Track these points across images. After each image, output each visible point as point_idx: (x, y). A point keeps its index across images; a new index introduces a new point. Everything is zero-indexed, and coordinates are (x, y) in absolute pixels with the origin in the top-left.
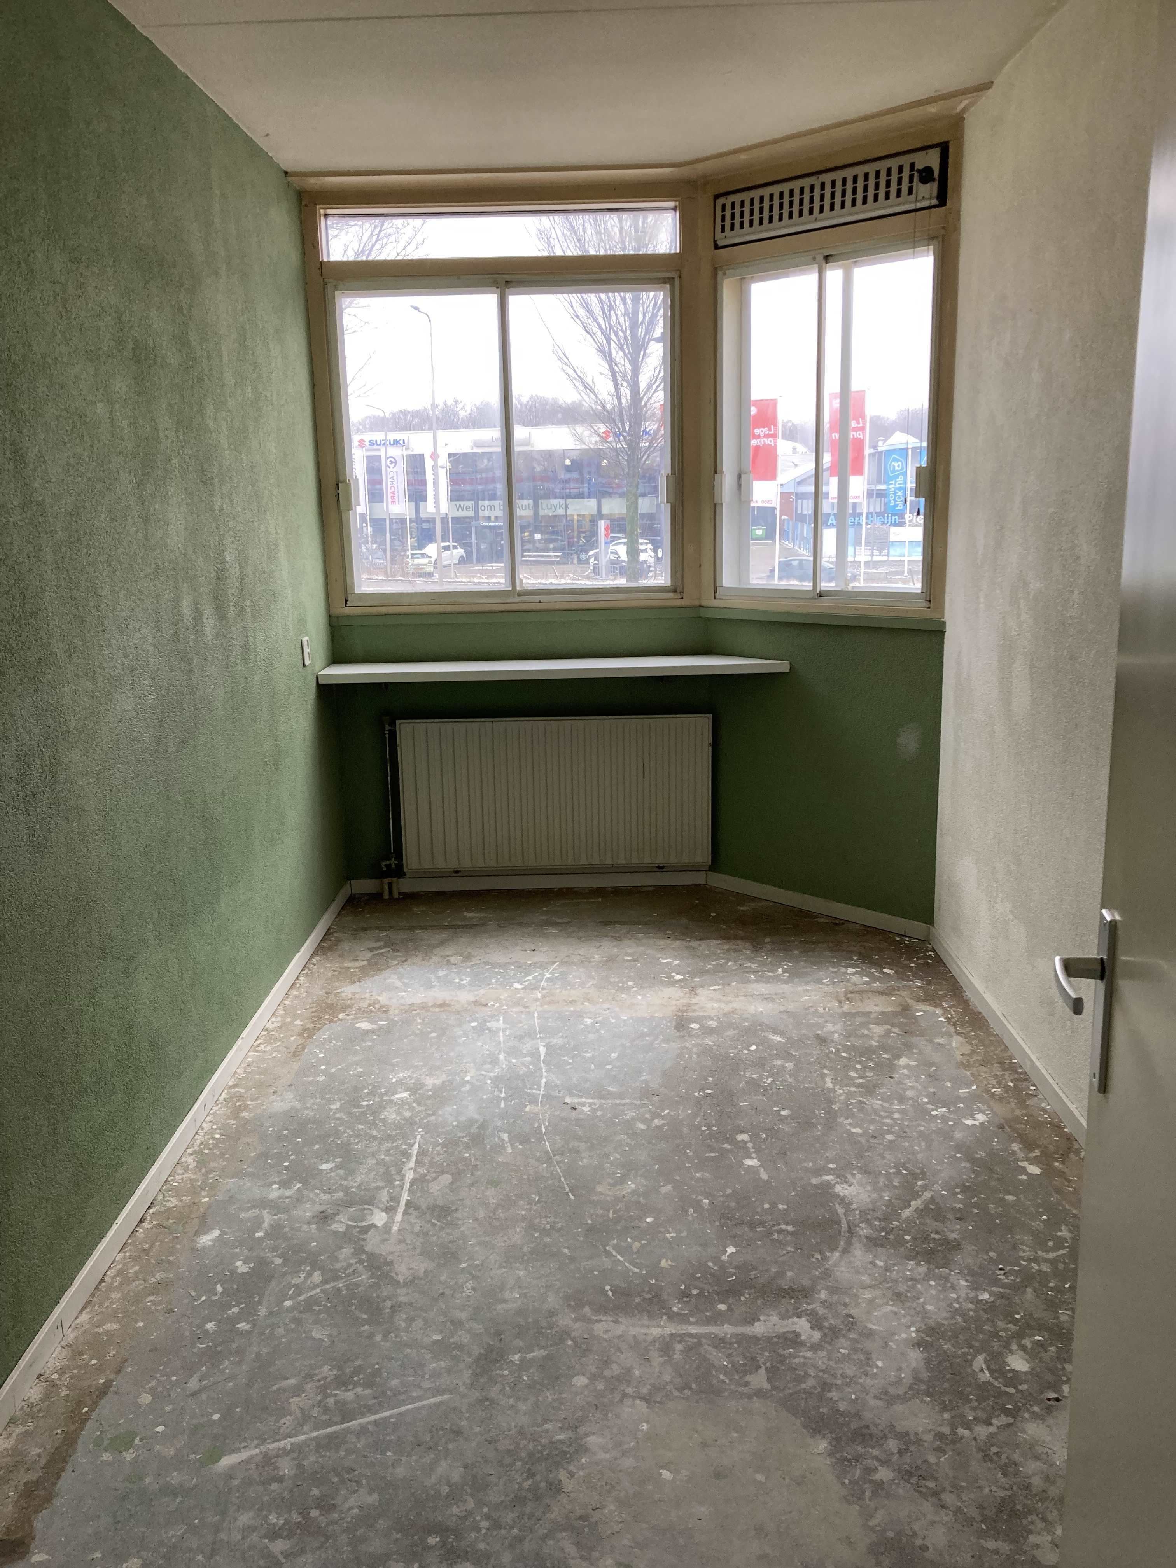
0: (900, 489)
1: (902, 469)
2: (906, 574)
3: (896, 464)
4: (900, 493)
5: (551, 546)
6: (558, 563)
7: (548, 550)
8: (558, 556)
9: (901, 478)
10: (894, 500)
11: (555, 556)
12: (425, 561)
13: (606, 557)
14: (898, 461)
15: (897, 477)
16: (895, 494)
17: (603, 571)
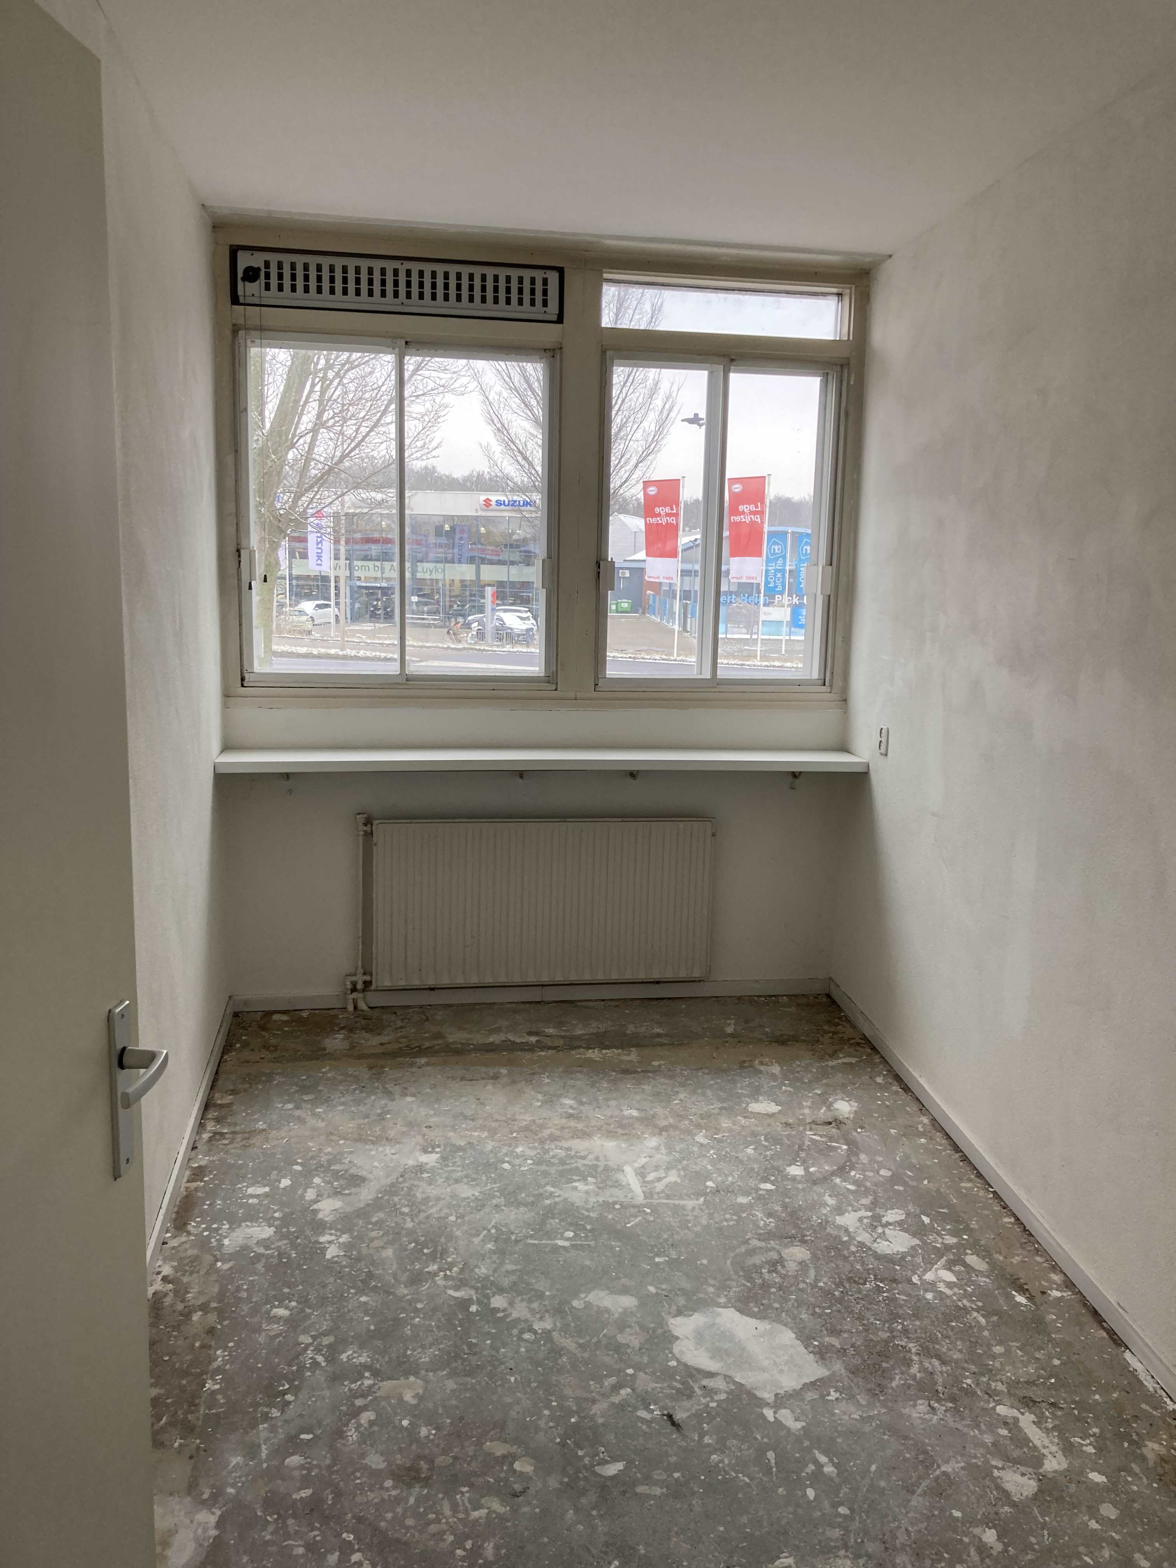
0: (779, 571)
1: (782, 551)
2: (783, 652)
3: (776, 548)
4: (779, 575)
5: (426, 609)
6: (436, 626)
7: (423, 613)
8: (435, 620)
9: (780, 562)
10: (775, 581)
11: (433, 619)
12: (304, 618)
13: (492, 623)
14: (778, 544)
15: (777, 559)
16: (775, 575)
17: (489, 636)
